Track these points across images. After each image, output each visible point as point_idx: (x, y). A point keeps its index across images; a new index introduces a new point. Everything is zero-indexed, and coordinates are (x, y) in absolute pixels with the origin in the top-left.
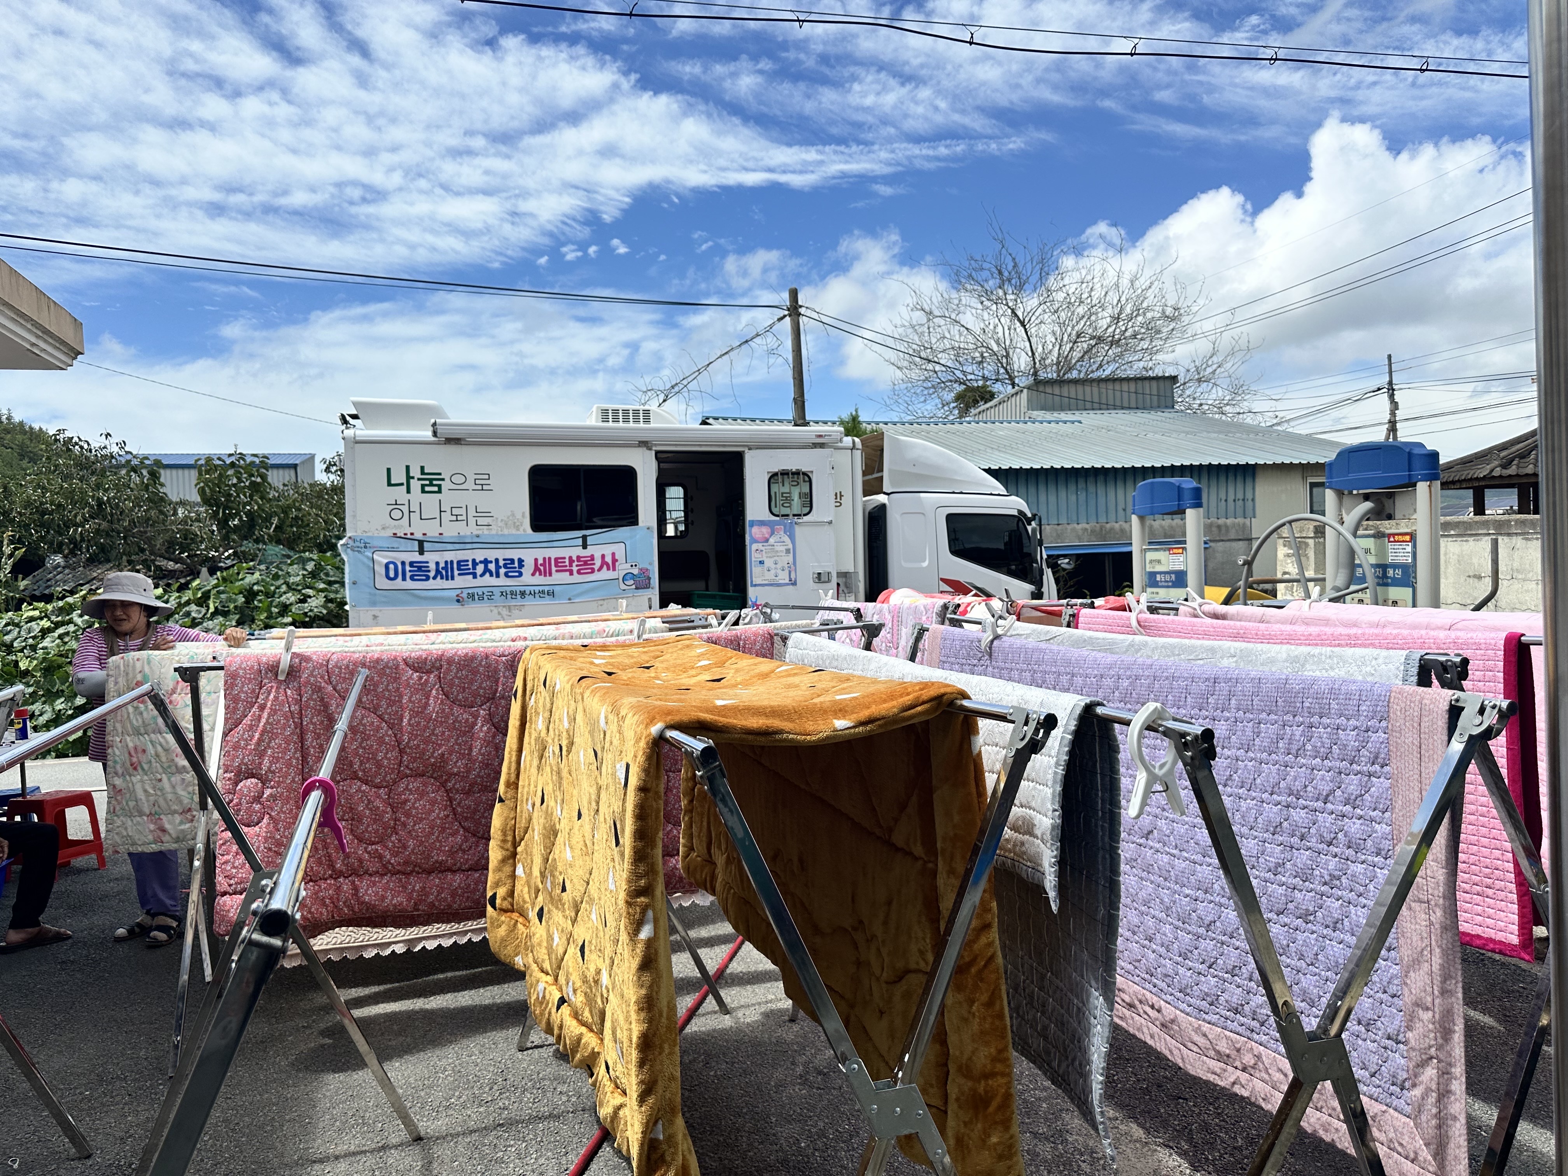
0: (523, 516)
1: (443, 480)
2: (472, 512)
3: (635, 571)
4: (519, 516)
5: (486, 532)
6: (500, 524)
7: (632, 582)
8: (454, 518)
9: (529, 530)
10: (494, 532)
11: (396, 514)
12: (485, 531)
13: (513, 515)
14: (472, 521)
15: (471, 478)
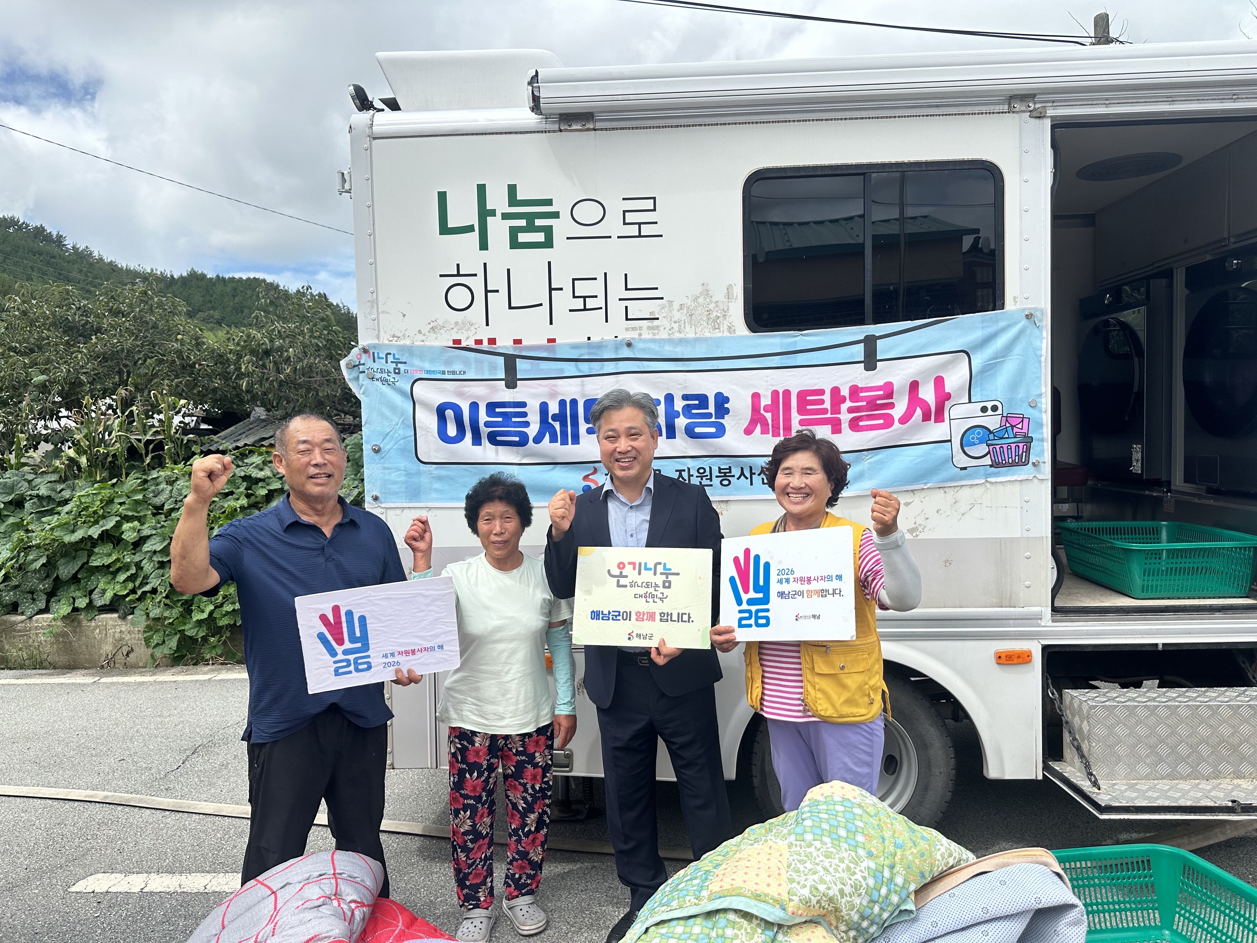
0: (729, 295)
1: (556, 215)
2: (616, 290)
3: (993, 422)
4: (719, 295)
5: (646, 335)
6: (677, 315)
7: (982, 449)
8: (579, 304)
9: (742, 329)
10: (664, 335)
11: (460, 297)
12: (644, 331)
13: (706, 293)
14: (616, 309)
15: (615, 208)
